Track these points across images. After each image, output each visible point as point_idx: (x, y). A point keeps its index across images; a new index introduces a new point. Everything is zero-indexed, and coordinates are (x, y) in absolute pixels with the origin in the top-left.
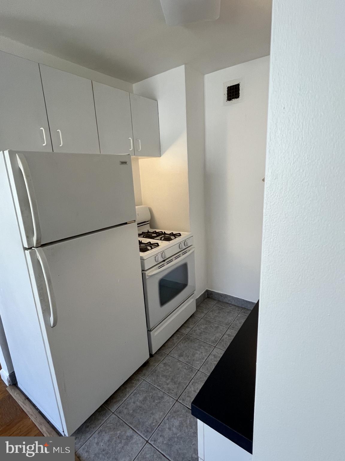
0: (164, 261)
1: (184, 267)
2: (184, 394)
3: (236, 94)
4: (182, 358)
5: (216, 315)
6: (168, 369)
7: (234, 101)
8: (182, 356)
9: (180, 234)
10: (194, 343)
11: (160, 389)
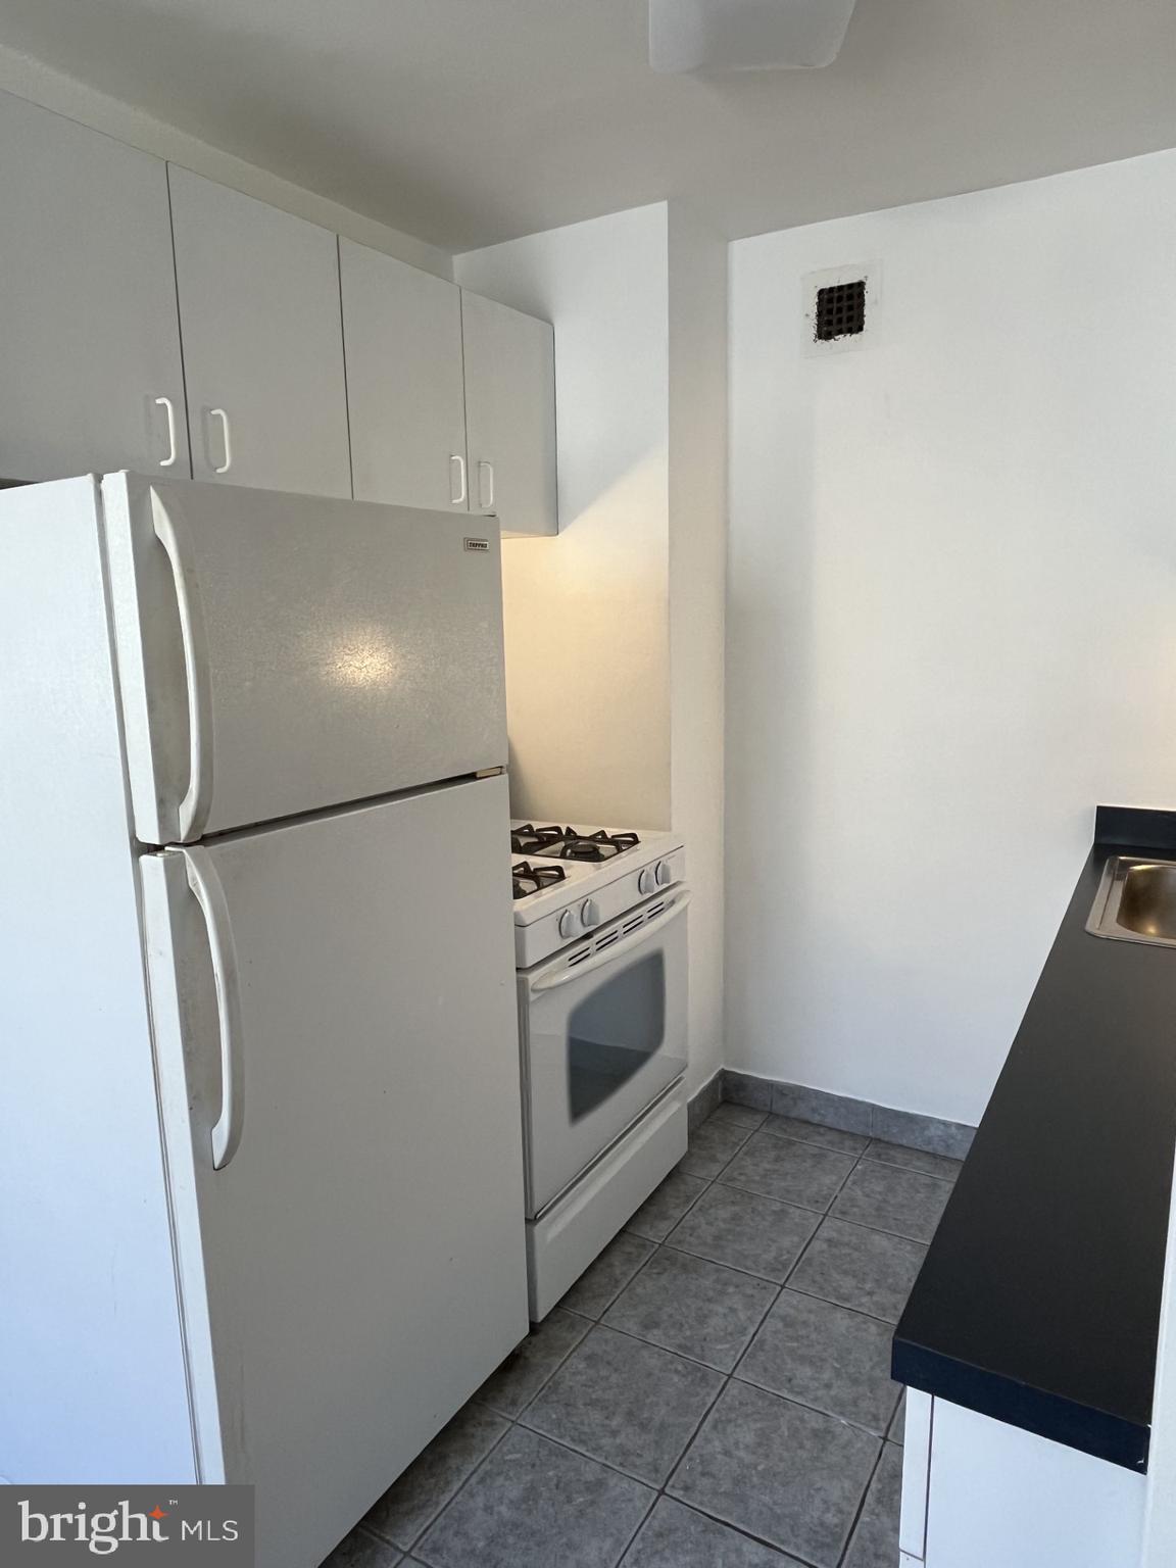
0: (588, 936)
1: (653, 966)
2: (685, 1465)
3: (850, 319)
4: (655, 1332)
5: (768, 1166)
6: (607, 1378)
7: (844, 341)
8: (657, 1325)
9: (634, 836)
10: (694, 1276)
11: (587, 1454)
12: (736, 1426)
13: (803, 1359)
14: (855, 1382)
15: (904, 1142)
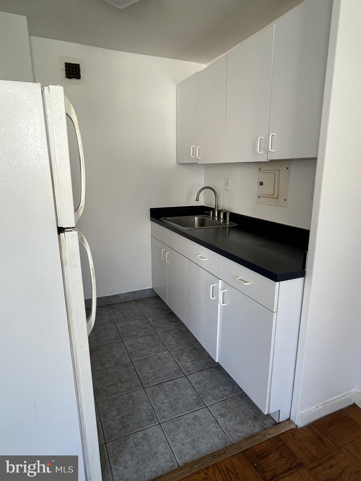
2: (142, 380)
3: (76, 74)
7: (74, 80)
11: (121, 394)
12: (143, 368)
13: (141, 350)
14: (155, 347)
15: (115, 303)
